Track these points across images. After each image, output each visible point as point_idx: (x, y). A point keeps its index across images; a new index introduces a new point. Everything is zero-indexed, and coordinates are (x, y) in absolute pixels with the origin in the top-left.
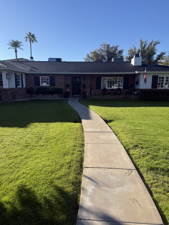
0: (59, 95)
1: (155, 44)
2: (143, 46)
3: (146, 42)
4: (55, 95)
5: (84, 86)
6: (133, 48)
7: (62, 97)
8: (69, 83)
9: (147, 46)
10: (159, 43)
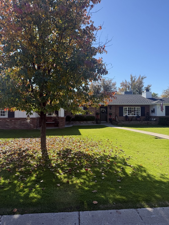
0: (92, 121)
1: (142, 79)
2: (133, 80)
3: (135, 77)
4: (89, 122)
5: (111, 114)
6: (124, 81)
7: (95, 123)
8: (98, 112)
9: (136, 80)
10: (145, 77)
